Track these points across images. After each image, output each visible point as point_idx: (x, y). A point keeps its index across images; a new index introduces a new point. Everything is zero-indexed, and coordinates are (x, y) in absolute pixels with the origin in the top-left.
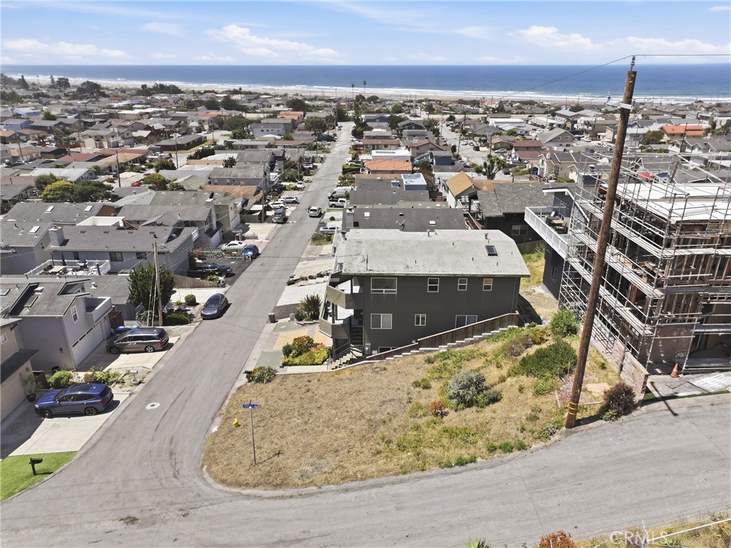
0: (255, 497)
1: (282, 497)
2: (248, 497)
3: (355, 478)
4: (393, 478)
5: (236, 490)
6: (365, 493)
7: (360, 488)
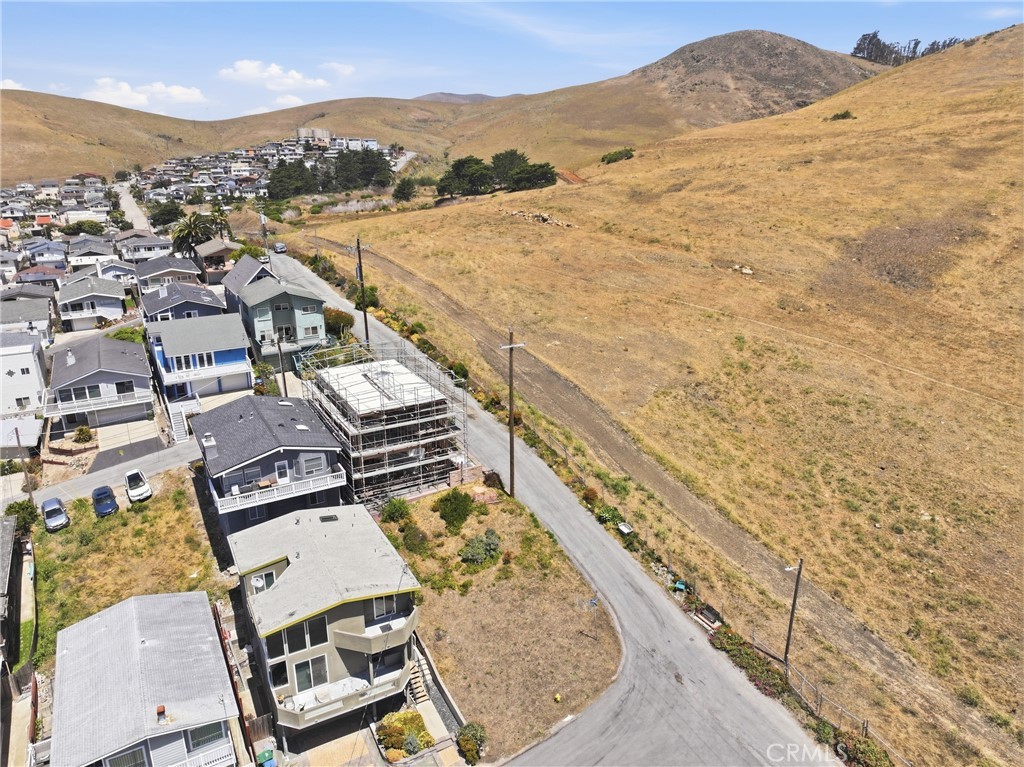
0: (620, 622)
1: (613, 607)
2: (622, 626)
3: (582, 578)
4: (574, 561)
5: (621, 637)
6: (589, 570)
7: (587, 573)
